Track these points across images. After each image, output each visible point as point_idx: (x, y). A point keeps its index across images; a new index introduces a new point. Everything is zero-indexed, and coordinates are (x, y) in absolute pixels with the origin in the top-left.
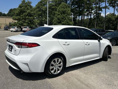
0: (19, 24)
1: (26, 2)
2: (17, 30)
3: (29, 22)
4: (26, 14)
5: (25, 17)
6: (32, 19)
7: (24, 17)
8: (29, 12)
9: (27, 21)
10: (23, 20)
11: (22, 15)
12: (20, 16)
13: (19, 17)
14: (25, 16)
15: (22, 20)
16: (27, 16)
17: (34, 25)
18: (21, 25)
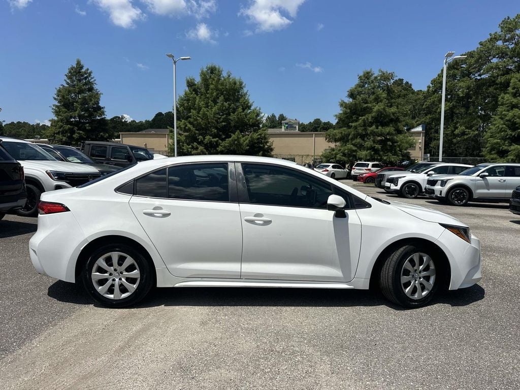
0: (344, 155)
1: (372, 78)
2: (333, 173)
3: (378, 146)
4: (369, 117)
5: (365, 130)
6: (388, 134)
7: (360, 130)
8: (378, 111)
9: (368, 143)
10: (359, 140)
11: (353, 124)
12: (349, 127)
13: (344, 130)
14: (365, 125)
15: (352, 139)
16: (371, 124)
17: (395, 154)
18: (350, 155)
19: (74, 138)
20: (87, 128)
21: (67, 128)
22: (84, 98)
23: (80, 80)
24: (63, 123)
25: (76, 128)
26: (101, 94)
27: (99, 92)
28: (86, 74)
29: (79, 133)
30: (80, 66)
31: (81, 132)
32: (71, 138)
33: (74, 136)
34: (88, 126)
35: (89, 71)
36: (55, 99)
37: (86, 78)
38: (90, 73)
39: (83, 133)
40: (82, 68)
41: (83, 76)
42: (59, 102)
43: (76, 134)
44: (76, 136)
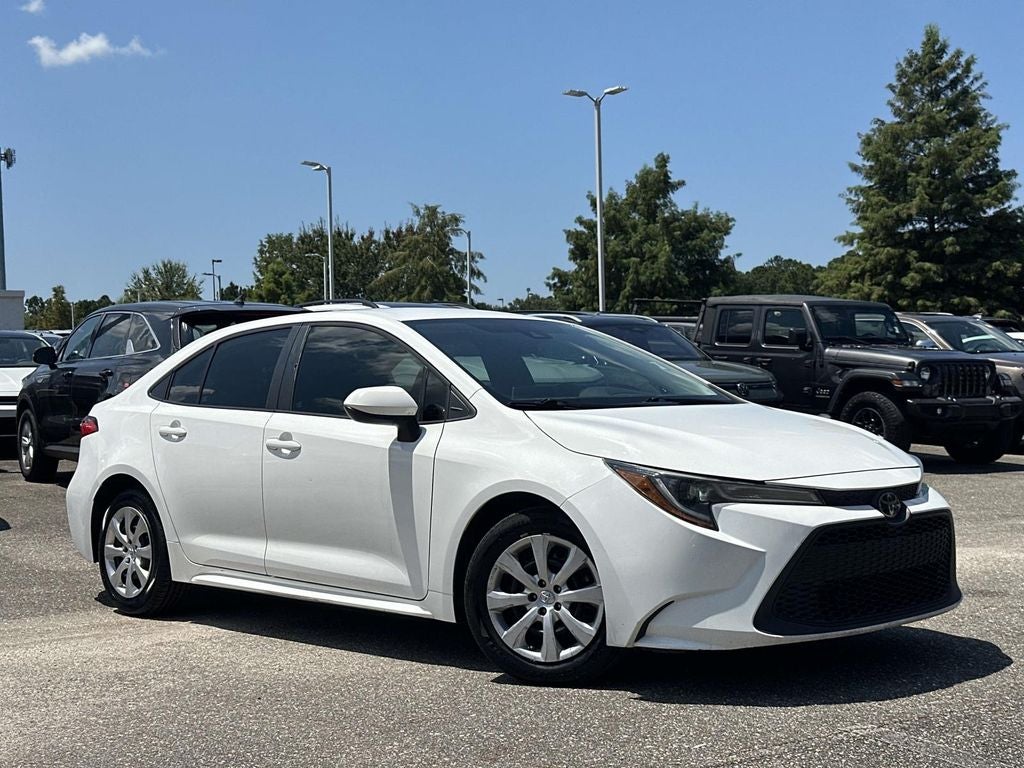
19: (903, 287)
20: (949, 250)
21: (883, 257)
22: (940, 155)
23: (934, 96)
24: (875, 243)
25: (914, 253)
26: (999, 128)
27: (994, 121)
28: (953, 68)
29: (920, 271)
30: (934, 46)
31: (928, 265)
32: (895, 288)
33: (906, 280)
34: (950, 245)
35: (963, 60)
36: (855, 169)
37: (954, 83)
38: (969, 63)
39: (934, 268)
40: (943, 50)
41: (944, 78)
42: (869, 177)
43: (912, 274)
44: (910, 280)
